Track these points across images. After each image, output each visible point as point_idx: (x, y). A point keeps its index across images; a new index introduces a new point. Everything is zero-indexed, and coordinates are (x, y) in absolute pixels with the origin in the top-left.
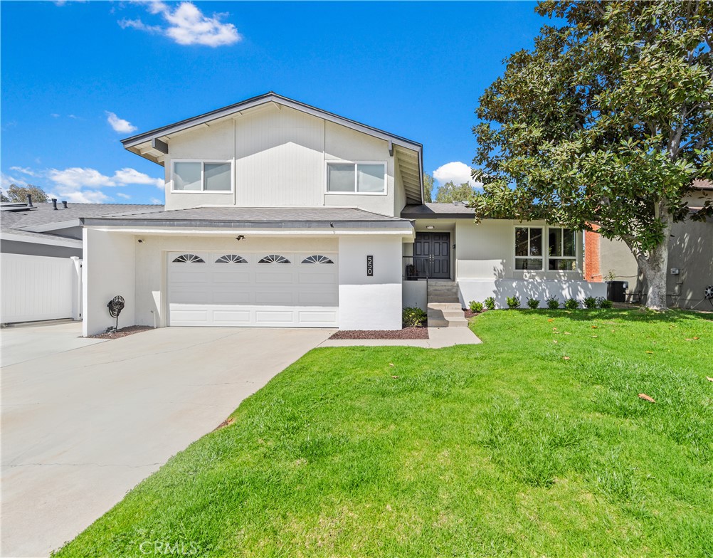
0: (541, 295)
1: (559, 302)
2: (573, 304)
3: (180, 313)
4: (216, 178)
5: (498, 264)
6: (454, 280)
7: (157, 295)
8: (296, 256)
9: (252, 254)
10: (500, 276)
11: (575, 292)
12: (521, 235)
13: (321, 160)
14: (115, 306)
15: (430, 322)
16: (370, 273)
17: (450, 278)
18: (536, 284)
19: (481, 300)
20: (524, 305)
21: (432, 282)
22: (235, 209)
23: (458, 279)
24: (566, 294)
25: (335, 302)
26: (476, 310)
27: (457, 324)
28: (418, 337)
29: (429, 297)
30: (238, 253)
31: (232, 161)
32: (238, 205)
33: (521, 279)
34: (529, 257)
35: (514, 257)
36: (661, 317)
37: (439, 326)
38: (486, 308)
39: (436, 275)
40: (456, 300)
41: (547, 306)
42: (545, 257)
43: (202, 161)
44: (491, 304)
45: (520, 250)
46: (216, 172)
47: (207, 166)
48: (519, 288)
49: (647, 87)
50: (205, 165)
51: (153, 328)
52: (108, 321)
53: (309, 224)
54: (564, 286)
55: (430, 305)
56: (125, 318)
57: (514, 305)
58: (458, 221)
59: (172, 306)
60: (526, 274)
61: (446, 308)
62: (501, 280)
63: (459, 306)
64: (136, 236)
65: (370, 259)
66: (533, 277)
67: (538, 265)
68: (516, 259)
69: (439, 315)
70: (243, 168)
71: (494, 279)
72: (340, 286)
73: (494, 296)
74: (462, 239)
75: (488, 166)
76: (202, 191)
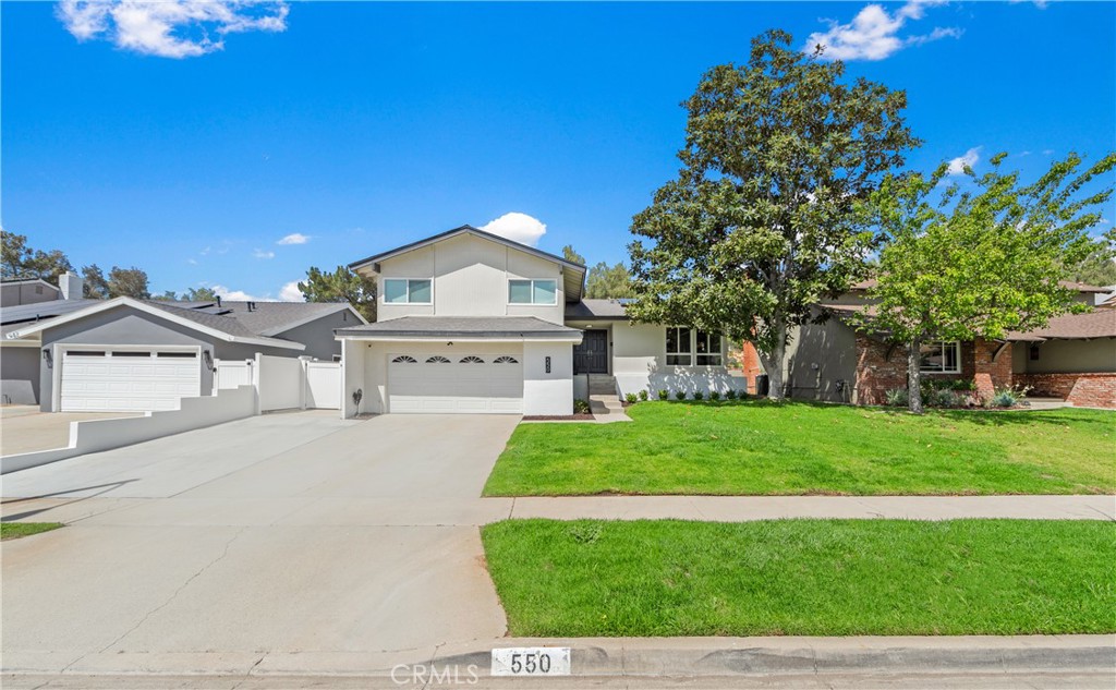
0: (690, 388)
1: (704, 394)
2: (716, 396)
3: (398, 403)
4: (420, 293)
5: (651, 360)
6: (611, 375)
7: (382, 389)
8: (489, 357)
9: (455, 356)
10: (654, 371)
11: (721, 387)
12: (671, 334)
13: (504, 277)
14: (357, 397)
15: (593, 410)
16: (548, 371)
17: (606, 372)
18: (683, 378)
19: (636, 392)
20: (673, 396)
21: (592, 376)
22: (435, 318)
23: (615, 374)
24: (712, 388)
25: (520, 395)
26: (632, 401)
27: (616, 411)
28: (588, 419)
29: (590, 390)
30: (443, 355)
31: (432, 279)
32: (438, 314)
33: (672, 373)
34: (679, 354)
35: (665, 354)
36: (776, 405)
37: (601, 413)
38: (639, 399)
39: (595, 370)
40: (614, 393)
41: (693, 398)
42: (693, 354)
43: (408, 279)
44: (644, 396)
45: (671, 347)
46: (419, 287)
47: (412, 283)
48: (671, 382)
49: (742, 248)
50: (410, 282)
51: (379, 414)
52: (353, 409)
53: (504, 334)
54: (711, 381)
55: (591, 397)
56: (362, 407)
57: (664, 397)
58: (615, 322)
59: (391, 397)
60: (677, 369)
61: (606, 399)
62: (655, 375)
63: (617, 397)
64: (366, 342)
65: (548, 359)
66: (684, 373)
67: (687, 361)
68: (668, 356)
69: (601, 404)
70: (440, 284)
71: (648, 373)
72: (525, 382)
73: (648, 389)
74: (618, 337)
75: (640, 276)
76: (407, 303)
